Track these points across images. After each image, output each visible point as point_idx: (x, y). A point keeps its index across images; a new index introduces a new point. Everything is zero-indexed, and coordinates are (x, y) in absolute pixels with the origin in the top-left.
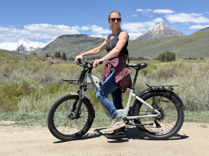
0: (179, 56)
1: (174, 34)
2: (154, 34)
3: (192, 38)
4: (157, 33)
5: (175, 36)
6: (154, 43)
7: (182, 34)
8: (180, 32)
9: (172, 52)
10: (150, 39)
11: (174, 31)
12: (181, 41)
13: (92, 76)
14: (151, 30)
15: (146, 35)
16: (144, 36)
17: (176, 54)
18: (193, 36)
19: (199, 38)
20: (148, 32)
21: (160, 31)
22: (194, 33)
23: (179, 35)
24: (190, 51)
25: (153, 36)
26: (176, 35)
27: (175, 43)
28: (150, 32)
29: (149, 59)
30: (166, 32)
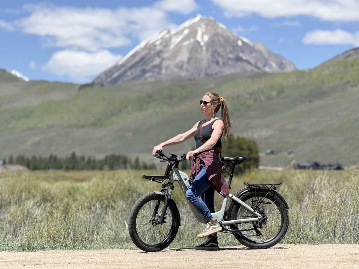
0: (272, 153)
1: (253, 61)
2: (168, 59)
3: (323, 82)
4: (184, 56)
5: (256, 70)
6: (171, 97)
7: (281, 65)
8: (275, 55)
9: (243, 139)
10: (152, 80)
11: (252, 50)
12: (280, 92)
13: (179, 171)
14: (158, 43)
15: (137, 63)
16: (129, 65)
17: (261, 146)
18: (327, 72)
19: (348, 82)
20: (146, 51)
21: (196, 47)
22: (330, 61)
23: (271, 67)
24: (317, 134)
25: (167, 67)
26: (258, 68)
27: (255, 101)
28: (152, 52)
29: (149, 164)
30: (219, 55)
